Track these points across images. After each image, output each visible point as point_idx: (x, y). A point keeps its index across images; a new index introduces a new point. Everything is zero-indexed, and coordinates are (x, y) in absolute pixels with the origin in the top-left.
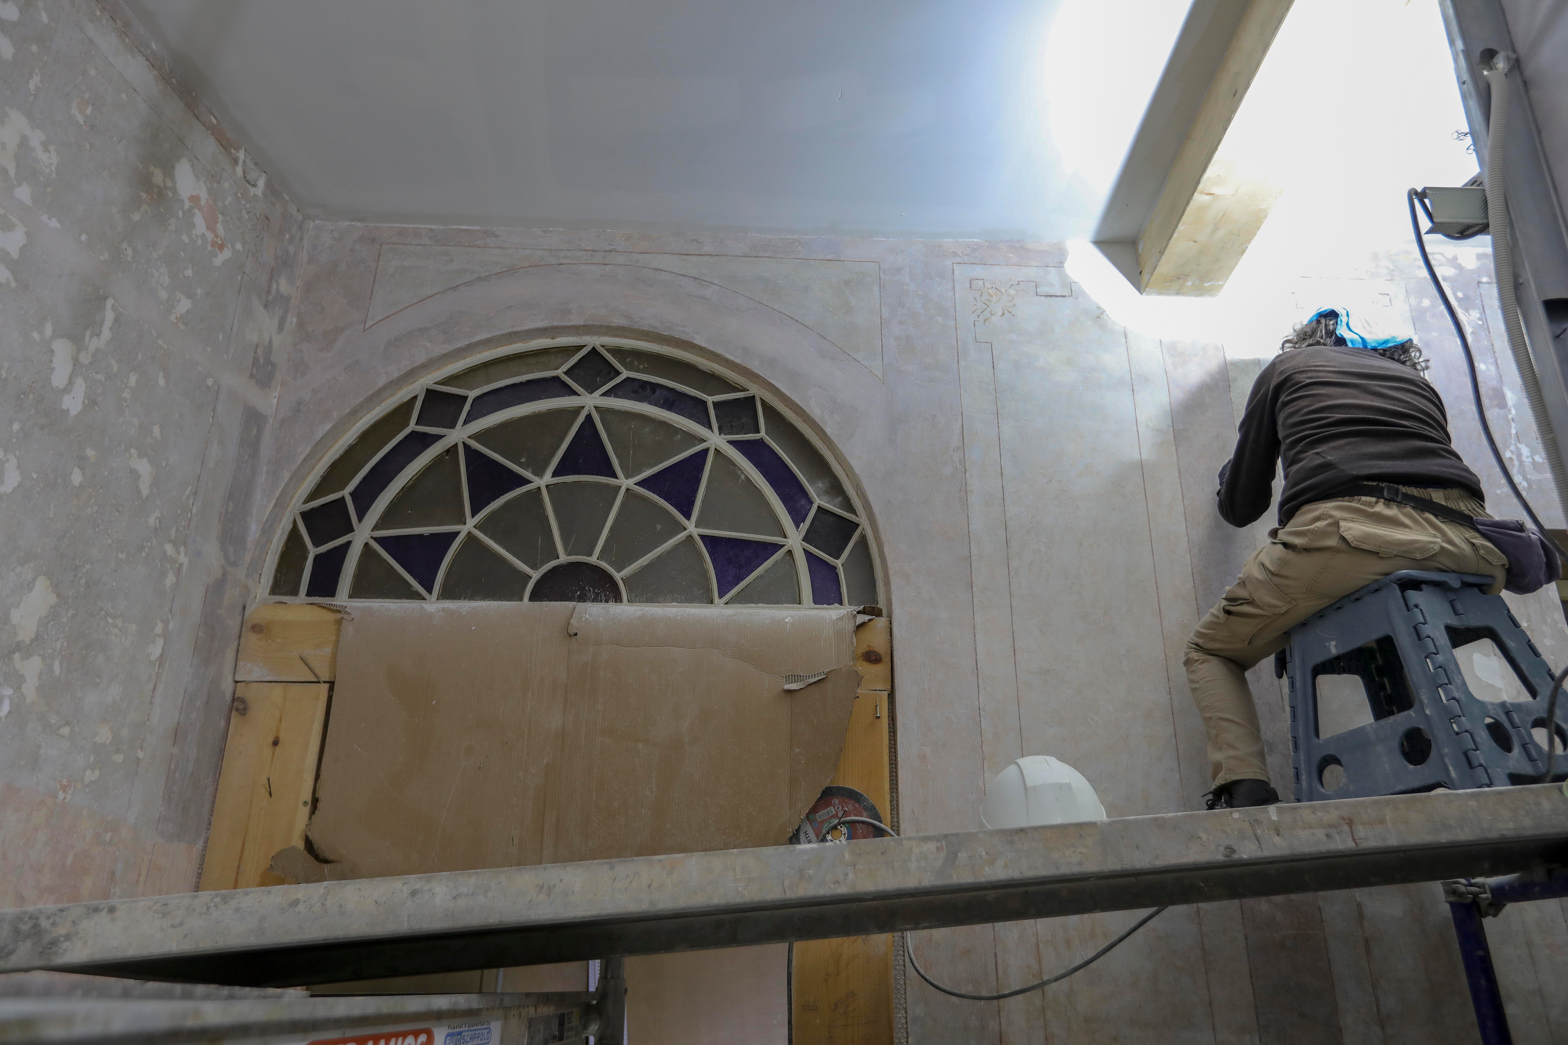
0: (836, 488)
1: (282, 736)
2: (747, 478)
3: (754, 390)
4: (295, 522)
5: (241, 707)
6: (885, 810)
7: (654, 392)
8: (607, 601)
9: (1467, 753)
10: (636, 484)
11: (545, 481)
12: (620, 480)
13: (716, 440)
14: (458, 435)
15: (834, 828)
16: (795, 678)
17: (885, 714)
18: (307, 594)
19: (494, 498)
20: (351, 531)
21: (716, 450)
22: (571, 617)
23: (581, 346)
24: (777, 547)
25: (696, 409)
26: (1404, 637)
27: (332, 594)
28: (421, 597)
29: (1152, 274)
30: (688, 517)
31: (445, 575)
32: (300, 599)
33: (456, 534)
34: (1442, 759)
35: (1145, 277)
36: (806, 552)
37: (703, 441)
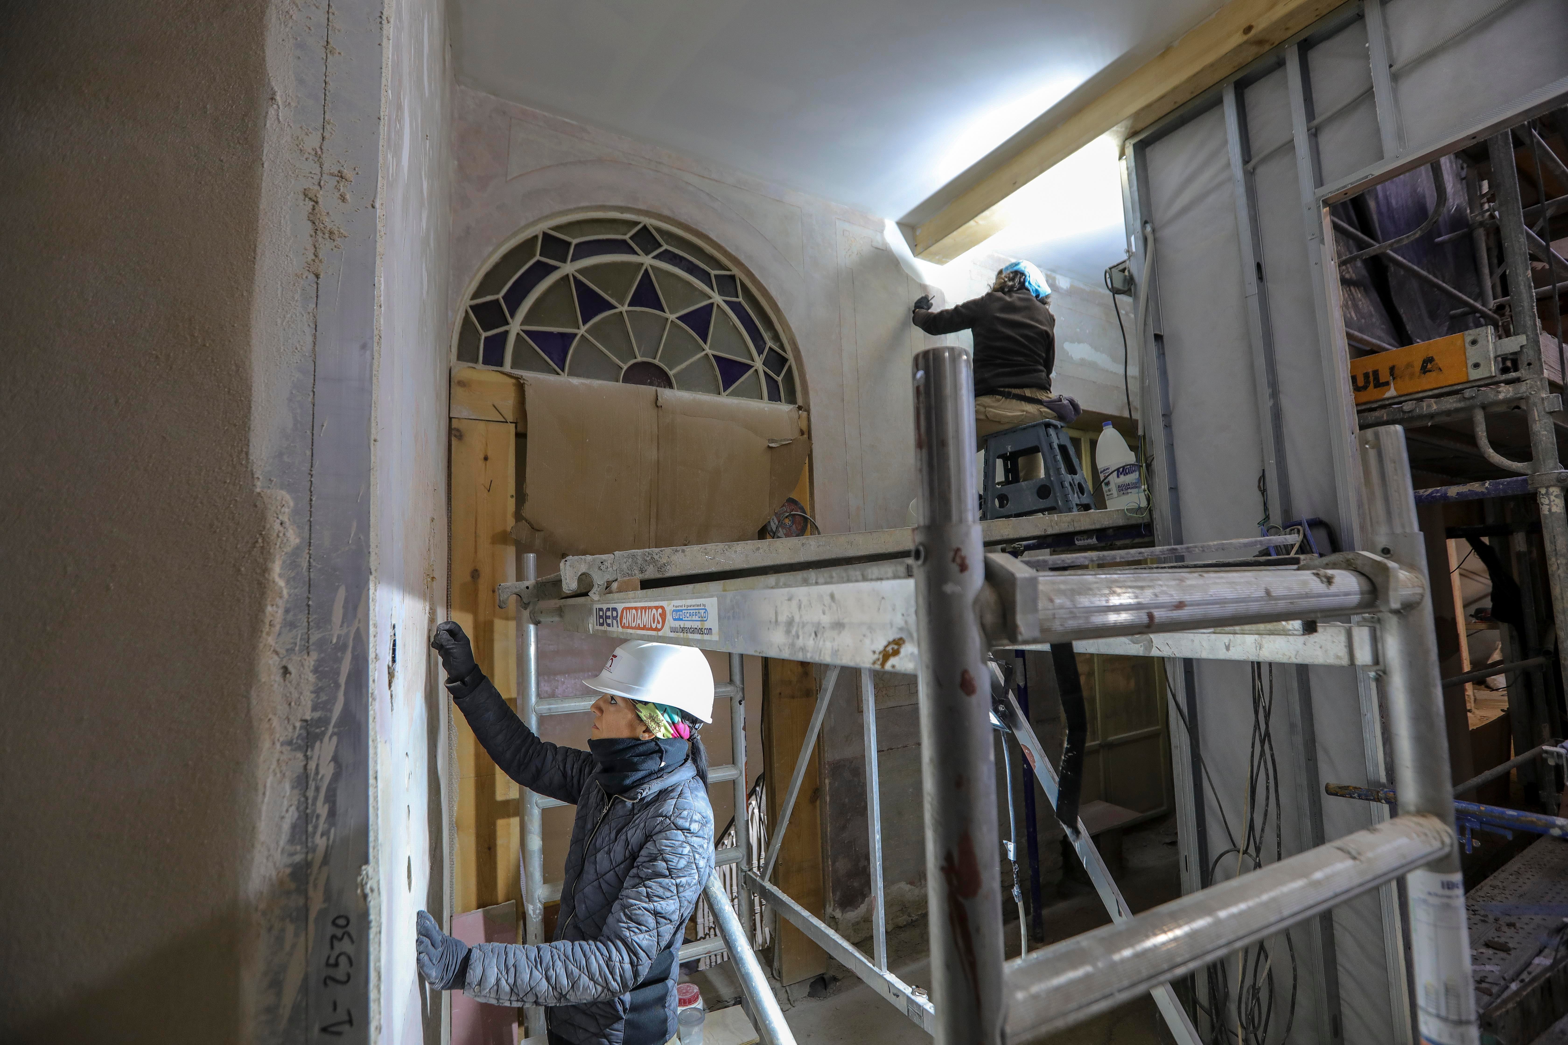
0: (776, 338)
1: (489, 455)
2: (734, 324)
3: (735, 271)
4: (467, 312)
5: (458, 434)
6: (807, 509)
7: (681, 261)
8: (665, 387)
9: (1066, 495)
10: (677, 318)
11: (625, 308)
12: (668, 315)
13: (717, 299)
14: (569, 268)
15: (787, 517)
16: (773, 441)
17: (807, 461)
18: (484, 363)
19: (595, 315)
20: (507, 323)
21: (717, 305)
22: (657, 396)
23: (639, 223)
24: (750, 367)
25: (705, 277)
26: (1045, 448)
27: (501, 364)
28: (558, 374)
29: (926, 249)
30: (705, 343)
31: (571, 361)
32: (480, 366)
33: (575, 335)
34: (1056, 497)
35: (919, 248)
36: (765, 372)
37: (710, 298)
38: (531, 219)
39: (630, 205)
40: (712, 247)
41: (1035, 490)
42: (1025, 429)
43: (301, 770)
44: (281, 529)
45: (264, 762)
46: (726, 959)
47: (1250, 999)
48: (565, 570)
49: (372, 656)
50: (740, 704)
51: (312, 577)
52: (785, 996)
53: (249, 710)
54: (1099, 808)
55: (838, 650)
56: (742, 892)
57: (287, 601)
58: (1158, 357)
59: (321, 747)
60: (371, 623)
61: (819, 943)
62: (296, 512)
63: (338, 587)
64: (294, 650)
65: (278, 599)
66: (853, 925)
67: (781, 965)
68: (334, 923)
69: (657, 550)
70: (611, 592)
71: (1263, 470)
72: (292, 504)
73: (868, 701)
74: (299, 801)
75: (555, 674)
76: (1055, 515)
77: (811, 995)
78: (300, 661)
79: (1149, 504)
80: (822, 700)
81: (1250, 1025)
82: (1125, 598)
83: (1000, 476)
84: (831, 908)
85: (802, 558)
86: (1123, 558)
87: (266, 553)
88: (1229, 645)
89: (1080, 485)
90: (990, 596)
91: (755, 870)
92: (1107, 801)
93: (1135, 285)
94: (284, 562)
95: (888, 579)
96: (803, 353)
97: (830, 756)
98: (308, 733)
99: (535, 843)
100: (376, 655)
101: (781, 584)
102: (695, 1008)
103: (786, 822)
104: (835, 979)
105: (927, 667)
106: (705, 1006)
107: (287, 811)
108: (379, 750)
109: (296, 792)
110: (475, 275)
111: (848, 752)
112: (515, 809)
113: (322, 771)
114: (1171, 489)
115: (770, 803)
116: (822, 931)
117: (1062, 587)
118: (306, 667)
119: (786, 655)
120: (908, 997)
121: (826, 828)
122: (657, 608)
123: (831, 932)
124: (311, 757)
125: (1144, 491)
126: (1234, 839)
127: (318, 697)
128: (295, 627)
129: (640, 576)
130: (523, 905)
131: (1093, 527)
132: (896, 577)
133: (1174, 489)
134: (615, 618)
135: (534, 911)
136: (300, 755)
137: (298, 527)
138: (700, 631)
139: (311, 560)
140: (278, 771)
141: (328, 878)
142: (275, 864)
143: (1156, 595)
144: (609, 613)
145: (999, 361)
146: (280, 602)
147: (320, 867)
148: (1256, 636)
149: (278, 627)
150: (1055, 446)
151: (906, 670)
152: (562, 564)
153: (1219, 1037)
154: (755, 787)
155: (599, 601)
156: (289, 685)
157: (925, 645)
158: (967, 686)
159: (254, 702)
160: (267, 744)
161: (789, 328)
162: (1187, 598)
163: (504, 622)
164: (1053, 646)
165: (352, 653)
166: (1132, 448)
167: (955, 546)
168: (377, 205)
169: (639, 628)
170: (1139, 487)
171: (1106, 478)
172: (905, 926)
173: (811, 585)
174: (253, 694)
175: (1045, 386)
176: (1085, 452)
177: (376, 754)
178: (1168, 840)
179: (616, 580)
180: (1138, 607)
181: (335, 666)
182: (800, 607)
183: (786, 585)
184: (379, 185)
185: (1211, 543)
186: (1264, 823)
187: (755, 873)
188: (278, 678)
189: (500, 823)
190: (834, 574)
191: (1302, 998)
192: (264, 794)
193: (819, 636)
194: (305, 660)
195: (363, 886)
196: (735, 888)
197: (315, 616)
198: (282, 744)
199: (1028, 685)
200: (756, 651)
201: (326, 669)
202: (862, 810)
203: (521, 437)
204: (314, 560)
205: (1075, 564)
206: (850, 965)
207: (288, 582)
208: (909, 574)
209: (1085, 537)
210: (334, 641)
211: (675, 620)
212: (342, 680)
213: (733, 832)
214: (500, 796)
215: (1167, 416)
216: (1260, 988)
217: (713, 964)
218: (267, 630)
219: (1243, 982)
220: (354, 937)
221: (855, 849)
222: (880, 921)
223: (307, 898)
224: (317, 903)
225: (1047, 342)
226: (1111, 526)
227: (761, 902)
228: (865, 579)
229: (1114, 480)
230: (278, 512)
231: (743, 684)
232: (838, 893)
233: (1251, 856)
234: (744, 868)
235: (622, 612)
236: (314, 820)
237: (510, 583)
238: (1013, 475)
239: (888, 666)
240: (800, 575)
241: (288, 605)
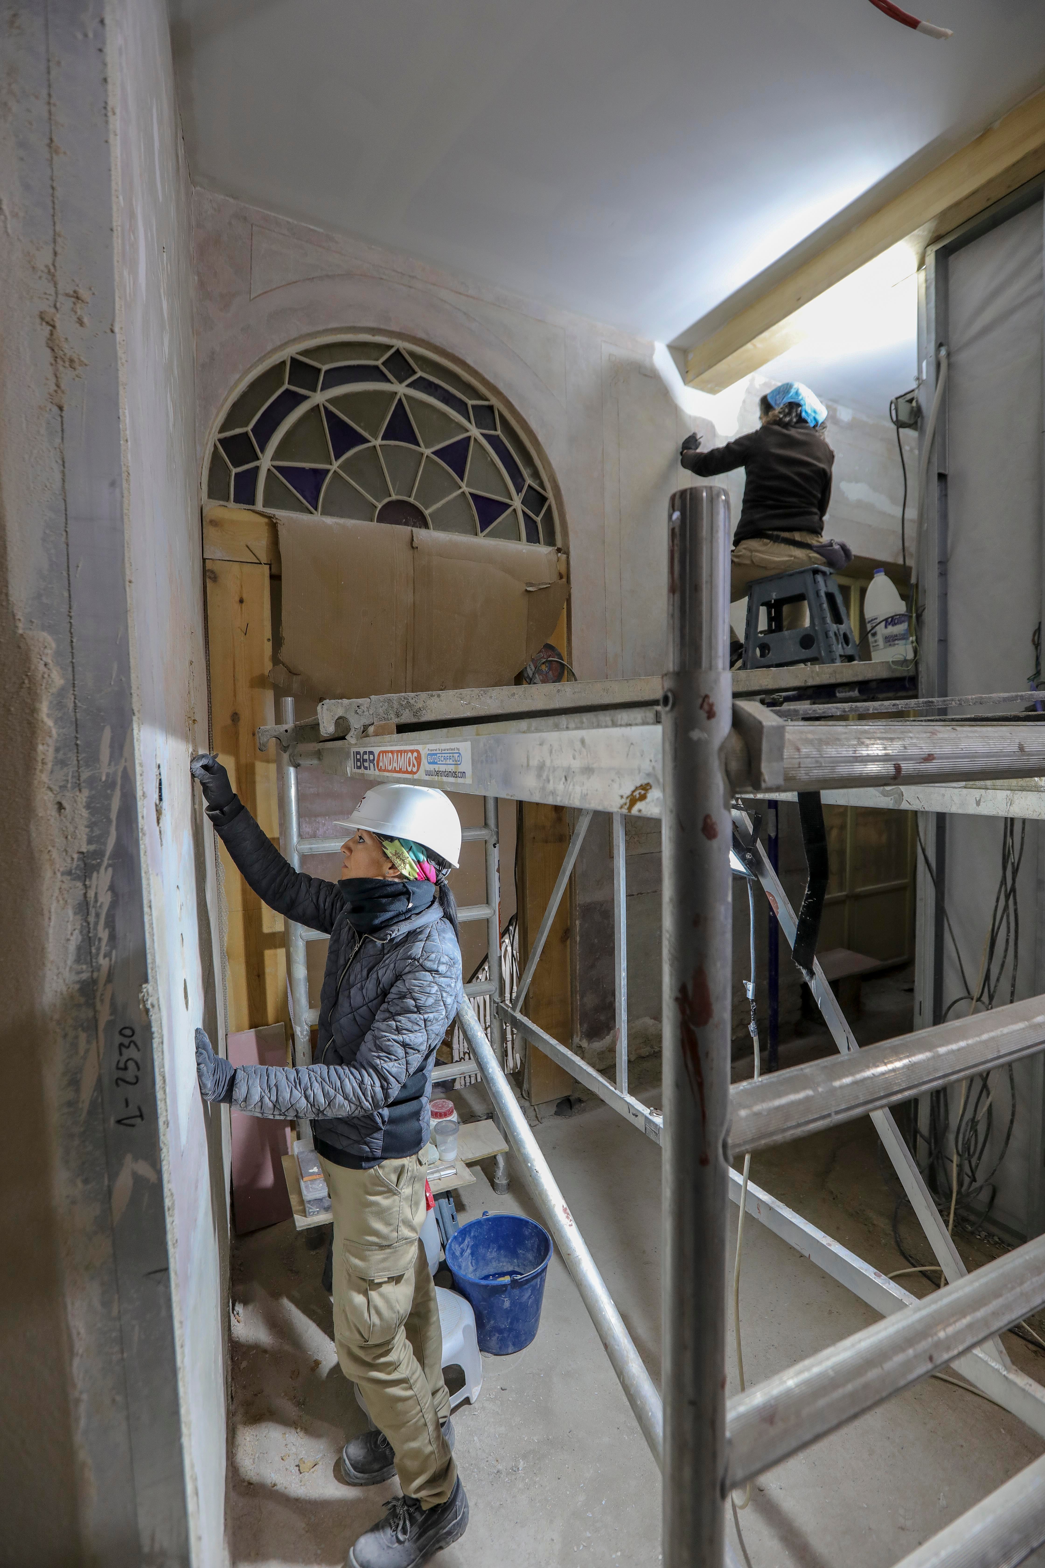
0: (536, 475)
1: (245, 597)
2: (491, 460)
3: (494, 401)
4: (215, 446)
5: (212, 576)
6: (565, 655)
7: (436, 390)
8: (420, 527)
9: (830, 646)
10: (432, 453)
11: (378, 442)
12: (422, 449)
13: (475, 432)
14: (319, 398)
15: (543, 663)
16: (531, 585)
17: (565, 606)
18: (236, 501)
19: (348, 449)
20: (258, 459)
21: (475, 439)
22: (413, 537)
23: (392, 347)
24: (508, 506)
25: (461, 407)
26: (811, 595)
27: (253, 503)
28: (311, 513)
29: (698, 376)
30: (462, 480)
31: (324, 499)
32: (232, 504)
33: (328, 471)
34: (819, 648)
35: (690, 376)
36: (523, 512)
37: (467, 431)
38: (279, 344)
39: (382, 327)
40: (470, 374)
41: (798, 640)
42: (791, 575)
43: (82, 898)
44: (46, 670)
45: (47, 890)
46: (479, 1080)
47: (968, 1131)
48: (322, 713)
49: (139, 793)
50: (495, 847)
51: (78, 717)
52: (533, 1113)
53: (29, 842)
54: (841, 955)
55: (587, 794)
56: (494, 1021)
57: (57, 741)
58: (940, 499)
59: (98, 877)
60: (137, 762)
61: (565, 1068)
62: (58, 654)
63: (104, 726)
64: (66, 787)
65: (48, 738)
66: (598, 1054)
67: (530, 1087)
68: (121, 1033)
69: (413, 694)
70: (367, 736)
71: (1040, 623)
72: (54, 645)
73: (619, 846)
74: (82, 926)
75: (316, 816)
76: (817, 666)
77: (557, 1113)
78: (73, 797)
79: (915, 656)
80: (574, 844)
81: (966, 1152)
82: (876, 749)
83: (763, 624)
84: (579, 1039)
85: (557, 704)
86: (876, 709)
87: (34, 695)
88: (980, 800)
89: (845, 635)
90: (736, 744)
91: (508, 1002)
92: (849, 948)
93: (923, 418)
94: (51, 702)
95: (636, 725)
96: (563, 492)
97: (581, 899)
98: (85, 864)
99: (301, 971)
100: (144, 793)
101: (533, 729)
102: (450, 1121)
103: (537, 959)
104: (580, 1101)
105: (671, 811)
106: (460, 1120)
107: (72, 934)
108: (152, 881)
109: (79, 917)
110: (222, 405)
111: (598, 896)
112: (282, 940)
113: (100, 900)
114: (940, 641)
115: (522, 942)
116: (568, 1058)
117: (810, 736)
118: (79, 803)
119: (536, 798)
120: (646, 1118)
121: (576, 966)
122: (412, 752)
123: (577, 1059)
124: (90, 887)
125: (912, 642)
126: (969, 988)
127: (92, 831)
128: (67, 765)
129: (396, 721)
130: (291, 1027)
131: (855, 679)
132: (644, 723)
133: (944, 641)
134: (372, 761)
135: (302, 1032)
136: (79, 884)
137: (62, 668)
138: (454, 774)
139: (77, 701)
140: (60, 899)
141: (113, 995)
142: (64, 980)
143: (905, 748)
144: (366, 757)
145: (770, 502)
146: (50, 741)
147: (105, 985)
148: (1009, 792)
149: (50, 765)
150: (822, 594)
151: (651, 814)
152: (319, 708)
153: (936, 1163)
154: (508, 927)
155: (356, 744)
156: (64, 819)
157: (669, 790)
158: (709, 831)
159: (34, 835)
160: (48, 874)
161: (549, 464)
162: (936, 751)
163: (265, 764)
164: (801, 795)
165: (121, 790)
166: (903, 597)
167: (703, 694)
168: (117, 330)
169: (395, 771)
170: (907, 639)
171: (873, 628)
172: (648, 1056)
173: (562, 730)
174: (32, 827)
175: (817, 530)
176: (855, 600)
177: (149, 884)
178: (906, 987)
179: (373, 724)
180: (886, 758)
181: (106, 803)
182: (551, 752)
183: (538, 730)
184: (117, 306)
185: (970, 697)
186: (1000, 974)
187: (506, 1005)
188: (54, 813)
189: (268, 953)
190: (585, 720)
191: (1018, 1131)
192: (50, 919)
193: (569, 780)
194: (77, 796)
195: (144, 1002)
196: (488, 1017)
197: (83, 755)
198: (63, 874)
199: (780, 836)
200: (508, 795)
201: (98, 805)
202: (610, 951)
203: (276, 578)
204: (79, 701)
205: (826, 715)
206: (594, 1088)
207: (56, 723)
208: (658, 721)
209: (847, 689)
210: (104, 779)
211: (430, 763)
212: (114, 816)
213: (486, 968)
214: (266, 929)
215: (943, 563)
216: (978, 1121)
217: (468, 1084)
218: (40, 767)
219: (963, 1115)
220: (139, 1044)
221: (603, 987)
222: (623, 1050)
223: (95, 1011)
224: (104, 1017)
225: (823, 481)
226: (874, 678)
227: (512, 1031)
228: (614, 724)
229: (881, 630)
230: (41, 653)
231: (497, 828)
232: (585, 1025)
233: (983, 1003)
234: (496, 1000)
235: (379, 755)
236: (97, 943)
237: (269, 726)
238: (776, 623)
239: (634, 811)
240: (551, 720)
241: (58, 745)
